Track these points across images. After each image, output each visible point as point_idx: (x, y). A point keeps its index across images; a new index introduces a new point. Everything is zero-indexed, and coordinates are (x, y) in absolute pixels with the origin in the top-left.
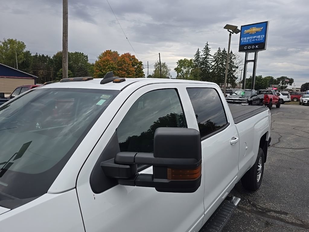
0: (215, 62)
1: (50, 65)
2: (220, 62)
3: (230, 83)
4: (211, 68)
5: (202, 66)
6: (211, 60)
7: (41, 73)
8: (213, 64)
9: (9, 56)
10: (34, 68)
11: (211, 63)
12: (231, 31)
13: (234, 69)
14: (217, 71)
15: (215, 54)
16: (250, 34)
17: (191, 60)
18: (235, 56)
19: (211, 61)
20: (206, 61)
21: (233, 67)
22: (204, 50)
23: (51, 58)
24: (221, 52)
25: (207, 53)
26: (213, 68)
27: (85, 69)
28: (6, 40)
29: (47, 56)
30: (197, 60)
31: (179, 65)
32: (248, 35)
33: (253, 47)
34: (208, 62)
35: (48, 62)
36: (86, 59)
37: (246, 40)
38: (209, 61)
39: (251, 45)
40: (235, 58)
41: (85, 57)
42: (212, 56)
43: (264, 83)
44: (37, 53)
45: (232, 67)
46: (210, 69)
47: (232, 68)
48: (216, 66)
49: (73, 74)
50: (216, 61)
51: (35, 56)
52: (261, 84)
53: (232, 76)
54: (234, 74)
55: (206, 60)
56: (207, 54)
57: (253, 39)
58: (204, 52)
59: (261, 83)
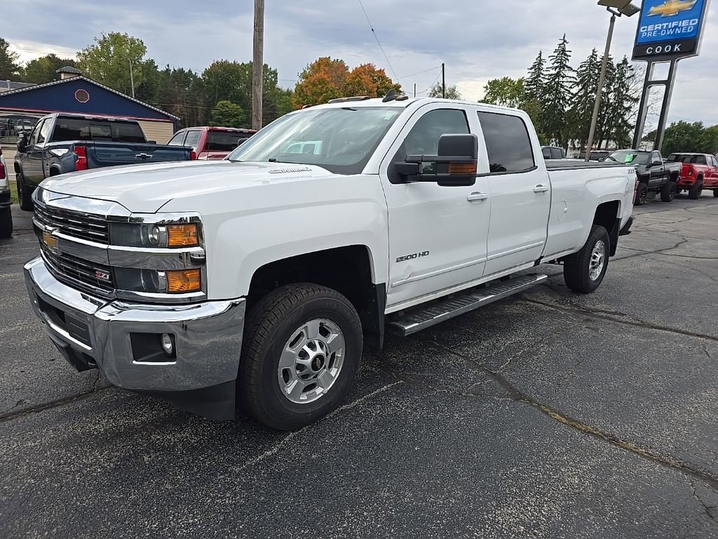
0: (580, 87)
1: (196, 92)
2: (594, 86)
3: (614, 140)
4: (568, 100)
5: (547, 96)
6: (571, 82)
7: (178, 110)
8: (574, 91)
9: (114, 72)
10: (164, 99)
11: (571, 87)
12: (615, 10)
13: (626, 104)
14: (584, 108)
15: (581, 67)
16: (662, 16)
17: (520, 81)
18: (632, 70)
19: (571, 84)
20: (558, 83)
21: (625, 99)
22: (556, 54)
23: (200, 76)
24: (598, 60)
25: (561, 63)
26: (573, 100)
27: (271, 102)
28: (107, 36)
29: (190, 71)
30: (535, 81)
31: (489, 93)
32: (659, 18)
33: (668, 48)
34: (562, 87)
35: (193, 86)
36: (273, 79)
37: (650, 30)
38: (565, 84)
39: (664, 43)
40: (633, 76)
41: (271, 73)
42: (574, 71)
43: (707, 142)
44: (168, 66)
45: (622, 99)
46: (568, 103)
47: (622, 103)
48: (581, 97)
49: (245, 113)
50: (584, 83)
51: (165, 72)
52: (698, 143)
53: (620, 121)
54: (626, 117)
55: (557, 80)
56: (563, 66)
57: (669, 29)
58: (553, 61)
59: (697, 141)
